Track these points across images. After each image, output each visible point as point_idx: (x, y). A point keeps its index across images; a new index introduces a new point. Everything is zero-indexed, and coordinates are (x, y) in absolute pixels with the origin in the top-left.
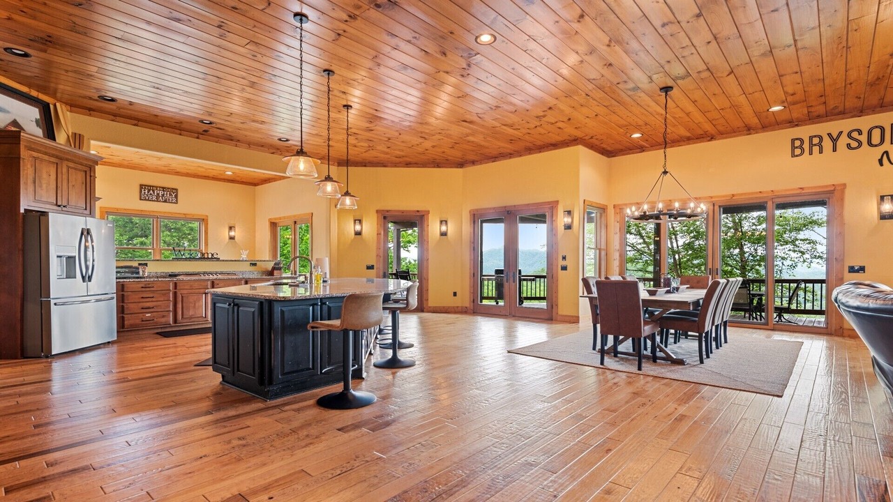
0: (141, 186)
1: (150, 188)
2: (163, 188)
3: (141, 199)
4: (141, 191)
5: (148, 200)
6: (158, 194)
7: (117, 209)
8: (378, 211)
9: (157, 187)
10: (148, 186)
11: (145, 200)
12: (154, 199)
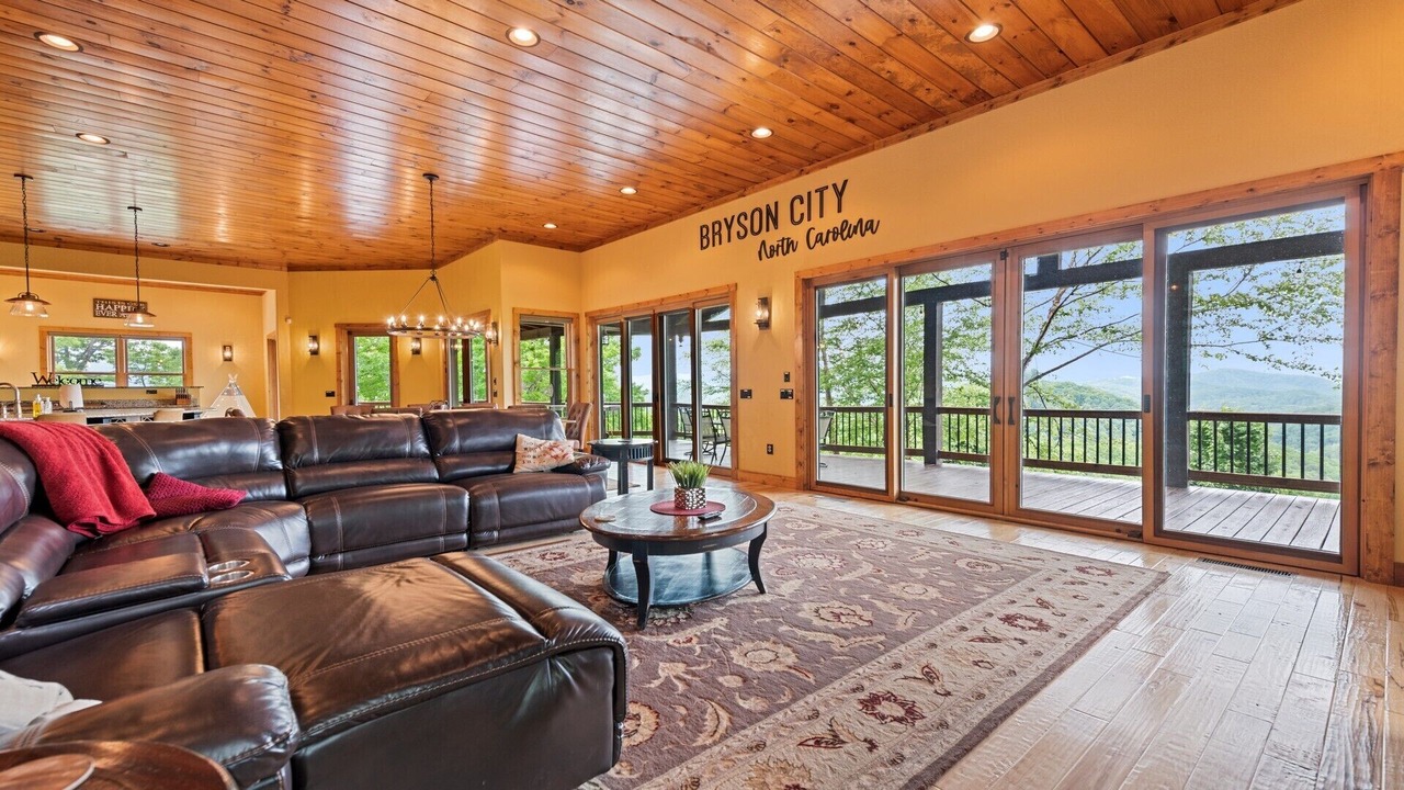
0: (95, 301)
1: (107, 302)
2: (126, 302)
3: (95, 316)
4: (95, 307)
5: (105, 316)
6: (119, 310)
7: (63, 328)
8: (336, 325)
9: (117, 301)
10: (105, 300)
11: (102, 316)
12: (114, 314)
